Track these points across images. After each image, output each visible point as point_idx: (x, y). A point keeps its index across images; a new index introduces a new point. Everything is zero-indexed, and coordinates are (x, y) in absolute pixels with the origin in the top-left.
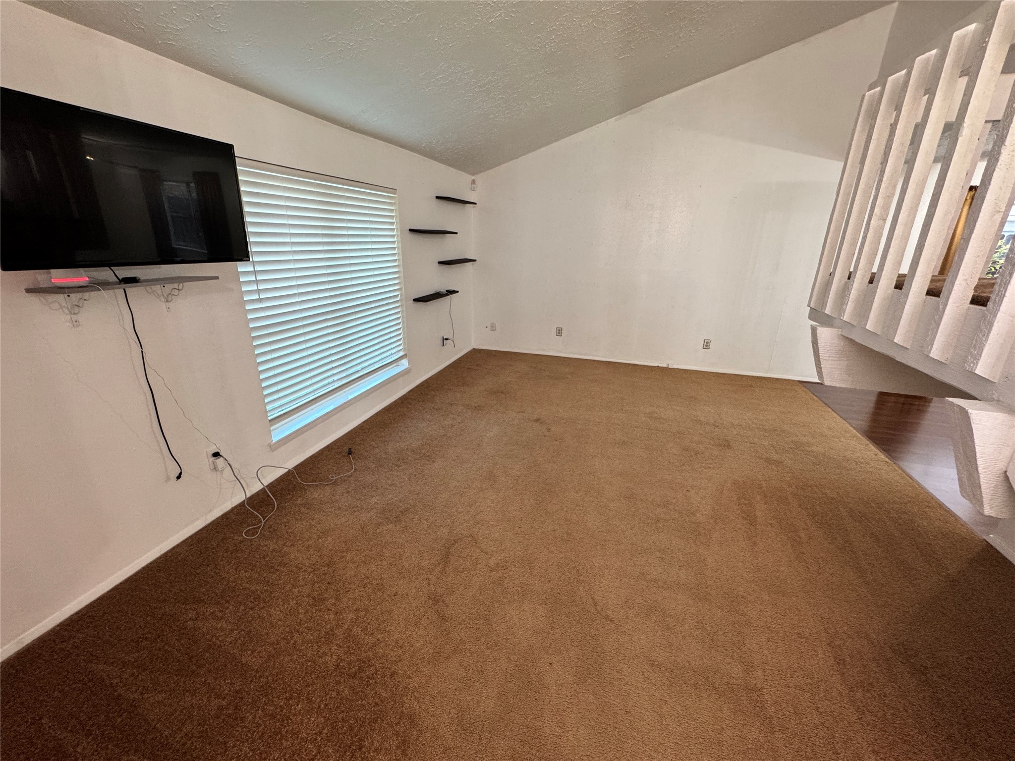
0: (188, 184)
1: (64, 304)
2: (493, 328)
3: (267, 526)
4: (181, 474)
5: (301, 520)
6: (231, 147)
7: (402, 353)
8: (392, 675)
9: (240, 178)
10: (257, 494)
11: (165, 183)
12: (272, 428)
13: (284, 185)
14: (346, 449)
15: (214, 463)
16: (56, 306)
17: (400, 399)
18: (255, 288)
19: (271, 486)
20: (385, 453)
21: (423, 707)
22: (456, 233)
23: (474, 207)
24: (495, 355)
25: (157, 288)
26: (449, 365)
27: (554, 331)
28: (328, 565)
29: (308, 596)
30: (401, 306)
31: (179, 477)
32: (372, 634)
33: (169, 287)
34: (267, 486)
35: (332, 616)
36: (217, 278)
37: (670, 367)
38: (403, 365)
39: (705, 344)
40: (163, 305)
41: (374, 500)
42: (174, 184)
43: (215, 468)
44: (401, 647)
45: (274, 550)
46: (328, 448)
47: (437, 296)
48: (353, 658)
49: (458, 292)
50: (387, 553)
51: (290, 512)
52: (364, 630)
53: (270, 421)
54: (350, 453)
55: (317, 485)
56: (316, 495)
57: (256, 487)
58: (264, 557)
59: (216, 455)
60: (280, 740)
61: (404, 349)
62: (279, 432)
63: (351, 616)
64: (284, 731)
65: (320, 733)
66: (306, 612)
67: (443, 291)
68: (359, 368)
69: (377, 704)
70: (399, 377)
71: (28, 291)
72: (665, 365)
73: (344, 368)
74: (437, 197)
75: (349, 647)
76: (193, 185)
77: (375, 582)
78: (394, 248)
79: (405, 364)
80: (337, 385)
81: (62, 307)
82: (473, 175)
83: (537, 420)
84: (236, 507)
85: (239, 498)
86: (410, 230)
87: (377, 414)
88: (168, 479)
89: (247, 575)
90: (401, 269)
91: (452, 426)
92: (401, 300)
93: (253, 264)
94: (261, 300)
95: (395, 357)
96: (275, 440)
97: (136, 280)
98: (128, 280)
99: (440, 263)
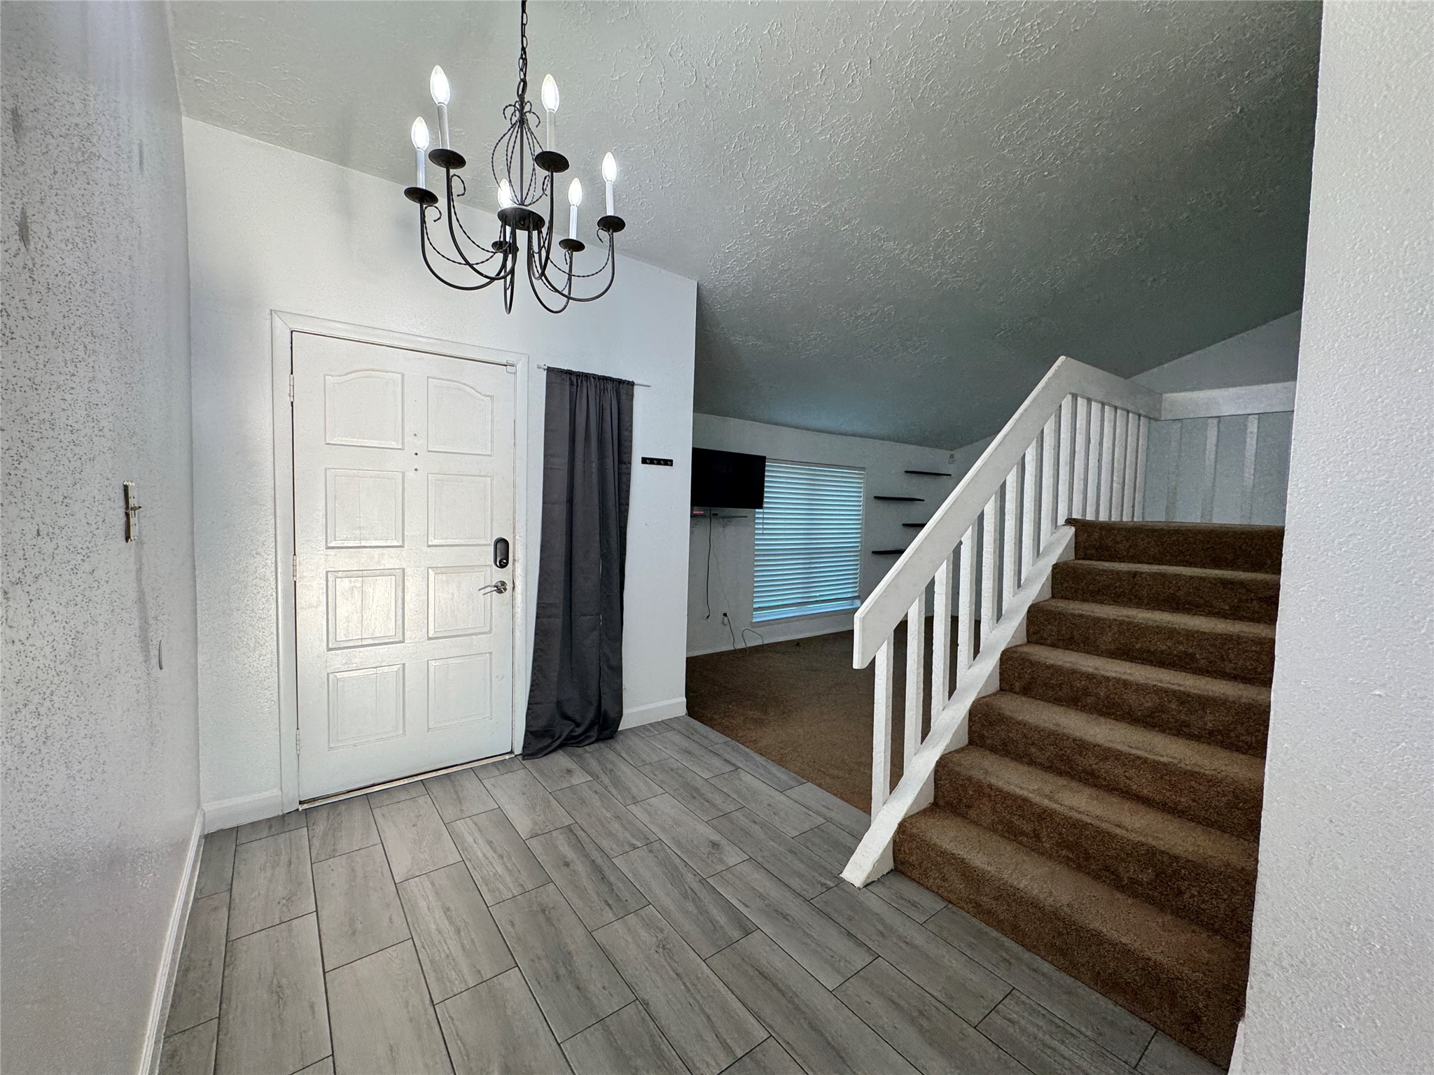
4: (709, 616)
6: (764, 460)
7: (856, 594)
10: (740, 649)
12: (753, 614)
13: (789, 471)
15: (723, 619)
18: (762, 521)
19: (749, 648)
22: (923, 500)
23: (949, 478)
25: (721, 520)
30: (860, 555)
31: (707, 618)
33: (726, 520)
34: (747, 648)
36: (746, 517)
40: (721, 529)
43: (723, 622)
46: (787, 642)
53: (754, 608)
57: (740, 645)
59: (725, 615)
61: (859, 591)
62: (759, 617)
74: (907, 472)
78: (858, 510)
82: (952, 450)
84: (728, 650)
85: (730, 647)
86: (877, 498)
88: (704, 618)
90: (863, 526)
92: (860, 551)
93: (764, 513)
94: (763, 534)
95: (849, 595)
96: (754, 621)
97: (717, 514)
98: (714, 514)
99: (905, 525)
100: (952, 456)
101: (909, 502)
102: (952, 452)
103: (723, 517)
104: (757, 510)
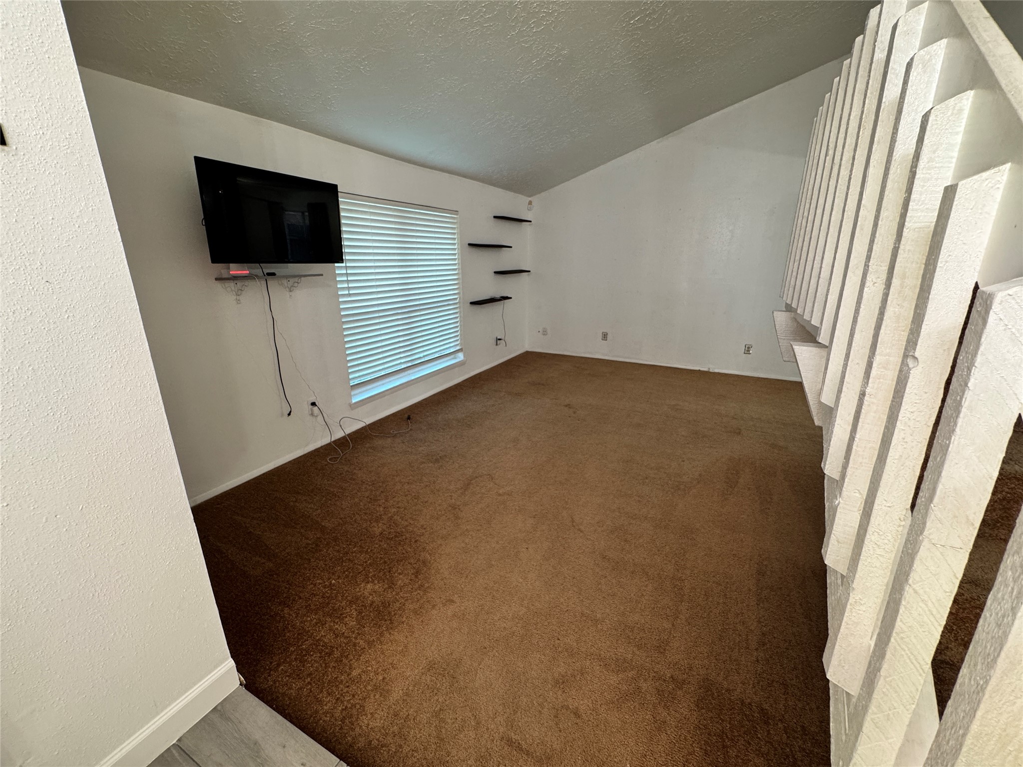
0: (303, 213)
1: (233, 288)
2: (545, 333)
3: (344, 457)
4: (290, 412)
5: (368, 456)
6: (336, 186)
7: (458, 348)
8: (416, 541)
9: (341, 206)
10: (339, 439)
11: (286, 213)
12: (353, 393)
13: (371, 211)
14: (406, 416)
15: (312, 410)
16: (229, 289)
17: (455, 385)
18: (346, 279)
19: (349, 435)
20: (436, 421)
21: (433, 558)
22: (511, 247)
23: (530, 225)
24: (545, 357)
25: (285, 282)
26: (502, 363)
27: (600, 336)
28: (383, 482)
29: (368, 497)
30: (459, 307)
31: (289, 414)
32: (406, 520)
33: (292, 280)
34: (348, 435)
35: (381, 509)
36: (322, 275)
37: (711, 371)
38: (460, 358)
39: (746, 349)
40: (288, 294)
41: (421, 449)
42: (293, 213)
43: (312, 414)
44: (425, 529)
45: (347, 471)
46: (394, 415)
47: (492, 300)
48: (392, 530)
49: (511, 298)
50: (425, 479)
51: (360, 451)
52: (402, 518)
53: (351, 386)
54: (409, 418)
55: (381, 437)
56: (379, 442)
57: (339, 434)
58: (341, 474)
59: (313, 404)
60: (342, 562)
61: (461, 344)
62: (358, 396)
63: (394, 510)
64: (344, 559)
65: (366, 562)
66: (365, 505)
67: (498, 296)
68: (421, 355)
69: (403, 553)
70: (455, 367)
71: (216, 279)
72: (706, 369)
73: (409, 354)
74: (495, 217)
75: (390, 525)
76: (307, 214)
77: (413, 494)
78: (455, 259)
79: (461, 357)
80: (403, 366)
81: (232, 290)
82: (530, 196)
83: (567, 406)
84: (324, 446)
85: (326, 440)
86: (469, 244)
87: (434, 395)
88: (282, 415)
89: (329, 482)
90: (460, 276)
91: (493, 405)
92: (459, 302)
93: (346, 267)
94: (350, 295)
95: (452, 350)
96: (354, 401)
97: (273, 274)
98: (269, 274)
99: (495, 272)
100: (530, 203)
101: (497, 249)
102: (530, 199)
103: (287, 277)
104: (336, 265)
